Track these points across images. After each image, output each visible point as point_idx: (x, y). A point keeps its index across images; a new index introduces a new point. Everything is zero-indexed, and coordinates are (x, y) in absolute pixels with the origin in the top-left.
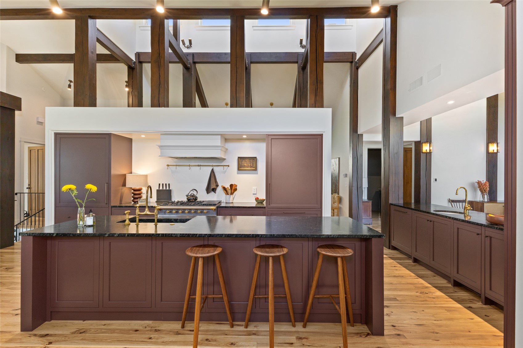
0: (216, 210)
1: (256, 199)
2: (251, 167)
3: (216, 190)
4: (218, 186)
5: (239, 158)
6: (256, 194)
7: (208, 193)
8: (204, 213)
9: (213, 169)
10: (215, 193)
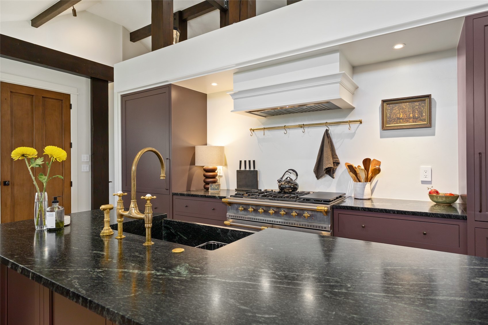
0: (330, 214)
1: (430, 193)
2: (415, 119)
3: (334, 173)
4: (339, 163)
5: (384, 101)
6: (430, 182)
7: (318, 176)
8: (305, 217)
9: (327, 131)
10: (333, 178)
